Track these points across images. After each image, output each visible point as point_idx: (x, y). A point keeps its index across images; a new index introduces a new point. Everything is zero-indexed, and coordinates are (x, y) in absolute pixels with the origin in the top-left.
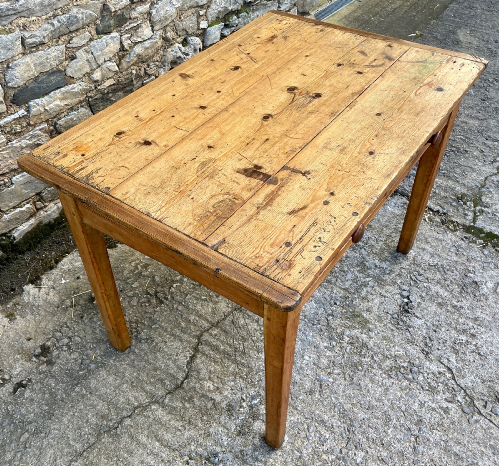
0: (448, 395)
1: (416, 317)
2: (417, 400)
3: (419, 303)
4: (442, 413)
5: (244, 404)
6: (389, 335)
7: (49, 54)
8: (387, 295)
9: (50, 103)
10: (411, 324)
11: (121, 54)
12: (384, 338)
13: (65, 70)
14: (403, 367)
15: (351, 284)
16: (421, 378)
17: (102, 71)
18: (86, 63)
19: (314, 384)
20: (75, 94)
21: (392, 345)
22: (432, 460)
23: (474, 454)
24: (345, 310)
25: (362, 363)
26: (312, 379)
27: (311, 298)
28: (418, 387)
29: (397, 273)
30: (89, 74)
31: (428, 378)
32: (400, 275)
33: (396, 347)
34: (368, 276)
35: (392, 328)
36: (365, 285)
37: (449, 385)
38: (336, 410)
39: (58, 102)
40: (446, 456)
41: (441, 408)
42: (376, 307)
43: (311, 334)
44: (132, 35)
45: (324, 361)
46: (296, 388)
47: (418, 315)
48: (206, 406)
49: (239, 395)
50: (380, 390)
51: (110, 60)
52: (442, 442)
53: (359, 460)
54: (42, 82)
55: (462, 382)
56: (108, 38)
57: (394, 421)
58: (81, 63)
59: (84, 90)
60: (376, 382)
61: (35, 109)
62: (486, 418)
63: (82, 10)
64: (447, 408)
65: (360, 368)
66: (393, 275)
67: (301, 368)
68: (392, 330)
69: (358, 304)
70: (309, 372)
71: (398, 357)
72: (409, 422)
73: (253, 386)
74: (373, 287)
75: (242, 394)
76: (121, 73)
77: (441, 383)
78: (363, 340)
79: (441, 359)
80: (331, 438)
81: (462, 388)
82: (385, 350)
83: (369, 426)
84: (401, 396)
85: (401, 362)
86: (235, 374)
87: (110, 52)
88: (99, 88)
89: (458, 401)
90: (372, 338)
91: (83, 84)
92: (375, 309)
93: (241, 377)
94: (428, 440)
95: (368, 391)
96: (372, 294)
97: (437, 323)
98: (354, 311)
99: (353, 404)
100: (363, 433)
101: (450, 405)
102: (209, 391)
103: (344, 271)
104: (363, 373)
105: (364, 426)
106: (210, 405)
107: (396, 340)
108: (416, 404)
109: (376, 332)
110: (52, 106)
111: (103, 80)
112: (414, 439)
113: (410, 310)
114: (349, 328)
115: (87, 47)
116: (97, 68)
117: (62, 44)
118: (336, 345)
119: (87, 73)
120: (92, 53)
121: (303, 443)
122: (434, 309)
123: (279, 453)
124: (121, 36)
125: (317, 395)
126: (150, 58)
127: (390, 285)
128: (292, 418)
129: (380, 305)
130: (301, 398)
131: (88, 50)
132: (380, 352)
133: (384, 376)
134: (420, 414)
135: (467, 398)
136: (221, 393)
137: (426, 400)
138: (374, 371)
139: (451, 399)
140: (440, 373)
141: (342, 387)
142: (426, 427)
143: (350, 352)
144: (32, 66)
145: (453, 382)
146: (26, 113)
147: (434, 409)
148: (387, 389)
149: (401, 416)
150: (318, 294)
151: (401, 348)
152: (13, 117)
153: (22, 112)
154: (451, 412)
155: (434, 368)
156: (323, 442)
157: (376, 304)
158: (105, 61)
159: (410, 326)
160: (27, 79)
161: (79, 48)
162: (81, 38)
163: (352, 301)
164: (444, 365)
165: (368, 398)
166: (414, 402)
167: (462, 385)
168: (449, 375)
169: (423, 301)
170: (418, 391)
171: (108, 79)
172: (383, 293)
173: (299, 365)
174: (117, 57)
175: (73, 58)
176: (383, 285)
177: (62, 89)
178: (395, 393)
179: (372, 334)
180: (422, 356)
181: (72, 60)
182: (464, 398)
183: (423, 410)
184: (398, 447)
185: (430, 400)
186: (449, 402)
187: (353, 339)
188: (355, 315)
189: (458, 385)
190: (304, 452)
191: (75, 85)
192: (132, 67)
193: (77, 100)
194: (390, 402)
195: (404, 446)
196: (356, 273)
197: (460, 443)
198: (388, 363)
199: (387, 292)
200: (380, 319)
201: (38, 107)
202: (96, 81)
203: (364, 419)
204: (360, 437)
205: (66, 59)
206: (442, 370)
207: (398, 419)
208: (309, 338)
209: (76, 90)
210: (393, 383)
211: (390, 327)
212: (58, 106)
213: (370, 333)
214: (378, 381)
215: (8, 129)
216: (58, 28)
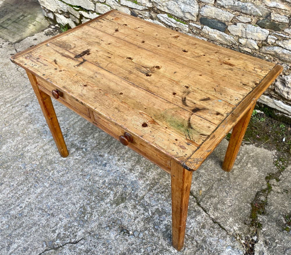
0: (62, 235)
1: (117, 235)
2: (64, 218)
3: (127, 241)
4: (54, 229)
5: (84, 146)
6: (106, 215)
7: (223, 13)
8: (136, 221)
9: (212, 33)
10: (112, 230)
11: (264, 43)
12: (105, 211)
13: (228, 26)
14: (85, 216)
15: (147, 202)
16: (76, 224)
17: (247, 41)
18: (241, 31)
19: (86, 173)
20: (226, 40)
21: (99, 214)
22: (33, 215)
23: (28, 237)
24: (127, 194)
25: (92, 196)
26: (89, 172)
27: (138, 178)
28: (71, 221)
29: (155, 233)
30: (239, 38)
31: (74, 228)
32: (153, 235)
33: (97, 216)
34: (153, 214)
35: (111, 217)
36: (146, 210)
37: (67, 239)
38: (71, 180)
39: (216, 36)
40: (32, 222)
41: (56, 229)
42: (127, 212)
43: (114, 175)
44: (278, 40)
45: (97, 179)
46: (86, 165)
47: (118, 237)
48: (88, 134)
49: (89, 144)
50: (75, 201)
51: (255, 40)
52: (39, 223)
53: (45, 184)
54: (214, 22)
55: (67, 247)
56: (259, 29)
57: (57, 203)
58: (237, 29)
59: (231, 42)
60: (80, 200)
61: (204, 30)
62: (43, 252)
63: (253, 7)
64: (55, 233)
65: (89, 194)
66: (153, 231)
67: (96, 168)
68: (109, 217)
69: (130, 202)
70: (93, 171)
71: (91, 215)
72: (54, 210)
73: (92, 150)
74: (143, 214)
75: (89, 146)
76: (259, 52)
77: (70, 234)
78: (105, 199)
79: (84, 240)
80: (59, 175)
81: (63, 246)
82: (97, 210)
83: (59, 192)
84: (69, 210)
85: (88, 216)
86: (99, 144)
87: (257, 37)
88: (240, 47)
89: (57, 240)
90: (106, 205)
91: (232, 38)
92: (125, 211)
93: (97, 145)
94: (43, 217)
95: (76, 195)
96: (138, 212)
97: (110, 247)
98: (126, 199)
99: (71, 187)
100: (57, 189)
101: (56, 235)
102: (94, 135)
103: (158, 200)
104: (86, 195)
105: (59, 190)
106: (88, 135)
107: (102, 217)
108: (62, 217)
109: (110, 208)
110: (212, 35)
111: (245, 46)
112: (46, 210)
113: (123, 233)
114: (115, 194)
115: (244, 25)
116: (245, 38)
117: (234, 15)
118: (105, 186)
119: (238, 36)
120: (246, 29)
121: (61, 165)
122: (121, 249)
123: (60, 156)
124: (269, 34)
125: (81, 173)
126: (286, 61)
127: (144, 226)
128: (72, 162)
129: (128, 215)
130: (81, 166)
131: (245, 27)
132: (96, 207)
133: (82, 205)
134: (56, 217)
135: (57, 246)
136: (91, 139)
137: (63, 222)
138: (86, 201)
139: (59, 236)
140: (76, 236)
141: (81, 184)
142: (49, 218)
143: (100, 192)
144: (214, 12)
145: (69, 241)
146: (201, 28)
147: (57, 225)
148: (74, 204)
149: (59, 208)
150: (140, 182)
151: (97, 219)
152: (195, 25)
153: (200, 27)
154: (52, 234)
155: (80, 233)
156: (58, 172)
157: (129, 212)
158: (252, 39)
159: (110, 229)
160: (208, 16)
161: (240, 22)
162: (244, 19)
163: (134, 199)
164: (80, 240)
165: (72, 194)
166: (63, 216)
167: (65, 246)
168: (73, 241)
169: (129, 244)
170: (69, 220)
171: (248, 48)
172: (137, 219)
173: (98, 167)
174: (260, 42)
175: (235, 24)
176: (145, 221)
177: (221, 32)
178: (71, 207)
179: (109, 205)
180: (89, 230)
181: (234, 25)
182: (58, 245)
183: (58, 219)
184: (45, 202)
185: (62, 225)
186: (58, 235)
187: (107, 195)
188: (123, 199)
189: (66, 244)
190: (57, 165)
191: (228, 36)
192: (268, 55)
193: (226, 43)
194: (67, 204)
195: (44, 204)
196: (156, 207)
197: (36, 232)
198: (89, 209)
199: (139, 222)
200: (118, 212)
201: (206, 30)
202: (241, 43)
203: (63, 190)
204: (55, 187)
205: (231, 22)
206: (77, 237)
207: (57, 205)
208: (112, 174)
209: (227, 38)
210: (77, 208)
211: (112, 216)
212: (215, 37)
213: (110, 204)
214: (80, 201)
215: (191, 28)
216: (236, 6)
